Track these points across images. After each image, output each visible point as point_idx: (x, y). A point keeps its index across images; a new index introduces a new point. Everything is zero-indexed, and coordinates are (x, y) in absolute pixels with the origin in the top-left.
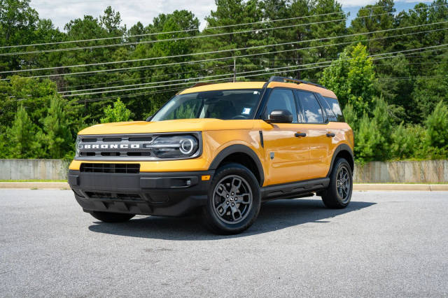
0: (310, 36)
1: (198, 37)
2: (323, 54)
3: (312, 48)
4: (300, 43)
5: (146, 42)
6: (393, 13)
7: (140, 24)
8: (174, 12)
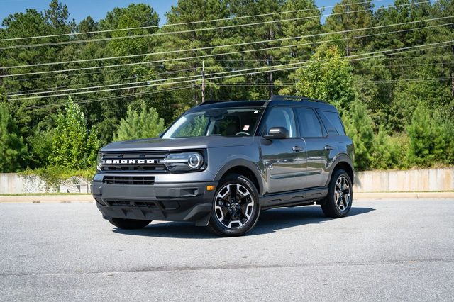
0: (281, 34)
1: (158, 34)
2: (295, 53)
3: (284, 49)
4: (271, 42)
5: (99, 40)
6: (371, 9)
7: (90, 19)
8: (130, 6)
